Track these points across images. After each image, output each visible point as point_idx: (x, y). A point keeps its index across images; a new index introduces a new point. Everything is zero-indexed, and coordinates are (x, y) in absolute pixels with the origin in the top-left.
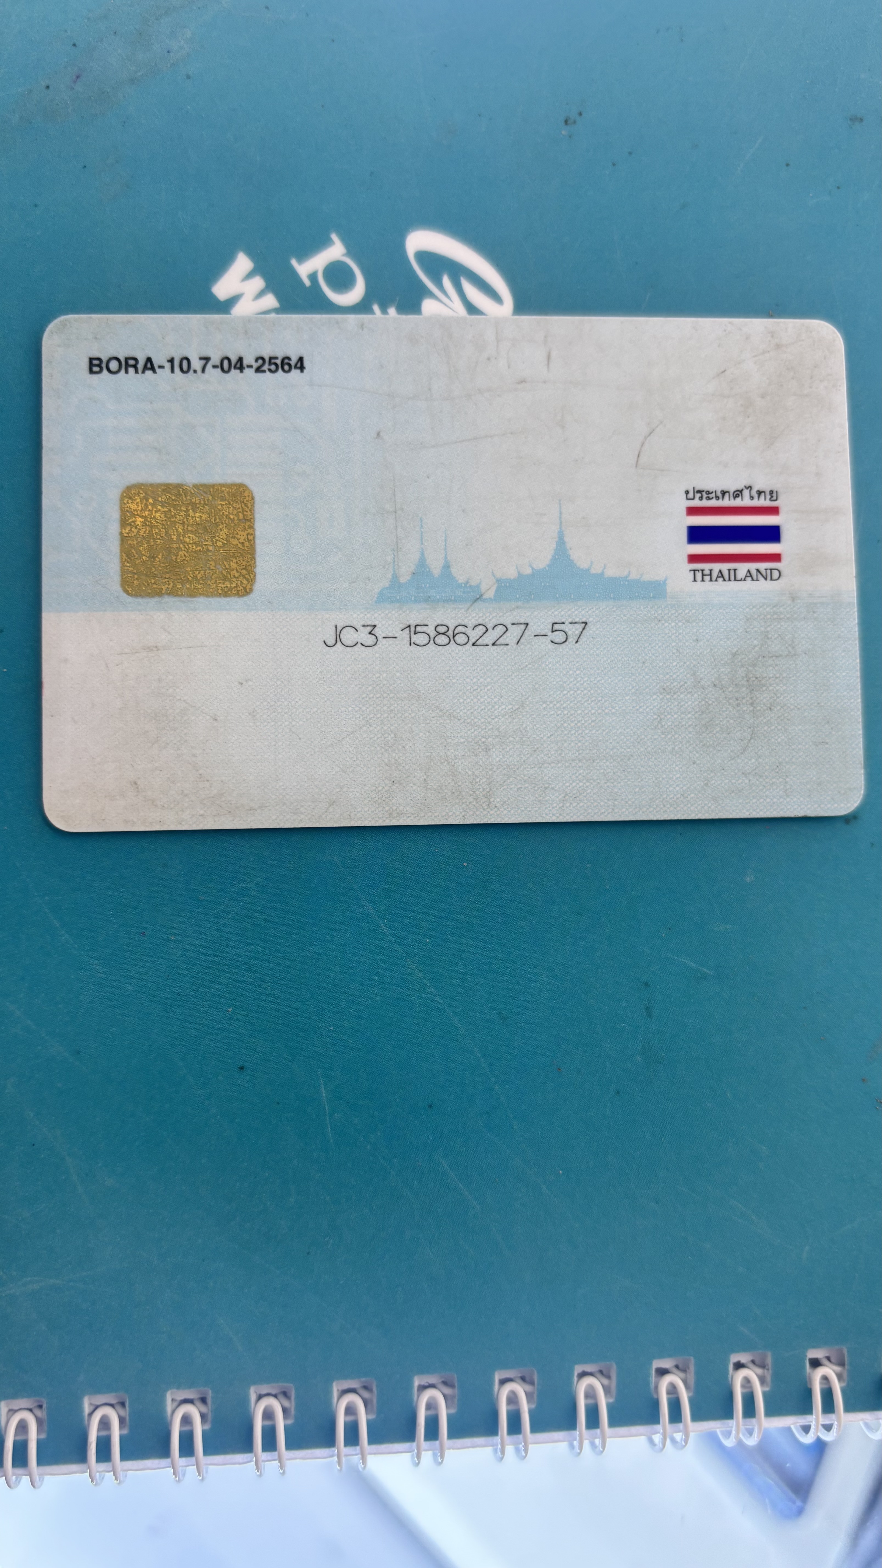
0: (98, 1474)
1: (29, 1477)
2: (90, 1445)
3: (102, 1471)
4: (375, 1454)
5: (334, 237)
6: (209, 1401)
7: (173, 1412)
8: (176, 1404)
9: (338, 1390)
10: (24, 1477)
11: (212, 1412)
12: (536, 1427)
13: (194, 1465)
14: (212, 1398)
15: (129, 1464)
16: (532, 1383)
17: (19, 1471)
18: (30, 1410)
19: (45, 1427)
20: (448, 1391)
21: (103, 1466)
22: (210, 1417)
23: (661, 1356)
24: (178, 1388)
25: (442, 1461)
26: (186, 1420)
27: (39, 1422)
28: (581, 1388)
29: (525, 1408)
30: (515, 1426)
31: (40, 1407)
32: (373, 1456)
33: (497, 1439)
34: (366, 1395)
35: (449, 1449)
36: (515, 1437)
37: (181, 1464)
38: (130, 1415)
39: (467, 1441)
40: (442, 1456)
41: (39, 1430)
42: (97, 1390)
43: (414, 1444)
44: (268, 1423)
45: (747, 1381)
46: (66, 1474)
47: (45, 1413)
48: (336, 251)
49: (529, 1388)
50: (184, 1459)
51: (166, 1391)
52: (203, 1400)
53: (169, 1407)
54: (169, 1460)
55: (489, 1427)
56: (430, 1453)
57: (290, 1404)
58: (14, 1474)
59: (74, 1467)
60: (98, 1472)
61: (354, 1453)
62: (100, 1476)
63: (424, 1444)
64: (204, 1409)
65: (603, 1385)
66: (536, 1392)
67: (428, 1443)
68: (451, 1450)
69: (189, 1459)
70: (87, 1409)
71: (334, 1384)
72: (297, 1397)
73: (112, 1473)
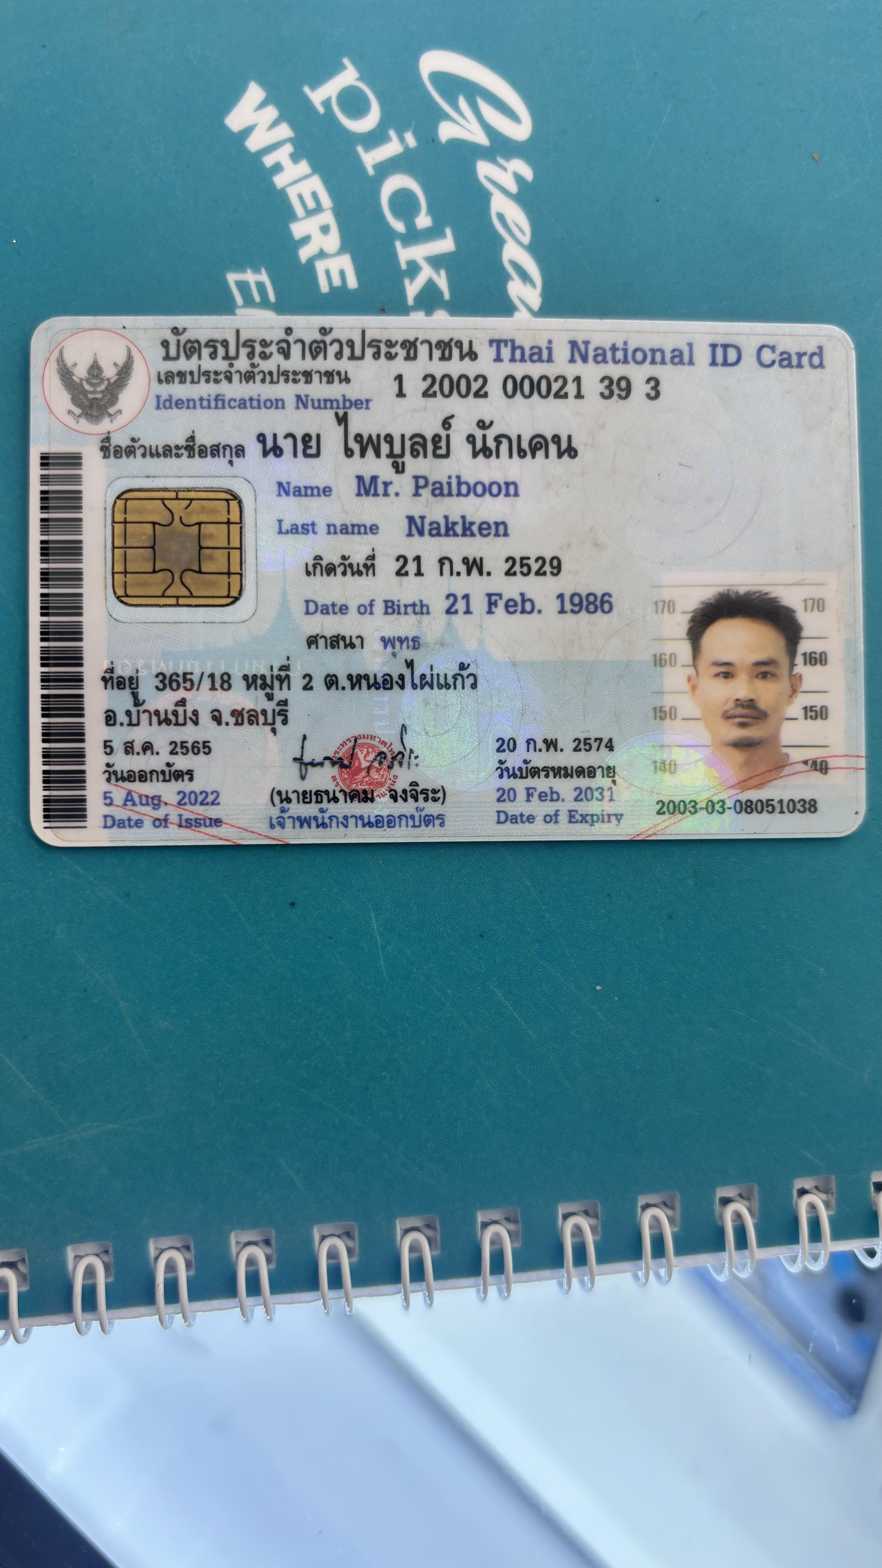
0: (167, 1316)
1: (98, 1322)
2: (158, 1287)
3: (172, 1313)
4: (441, 1289)
5: (346, 61)
6: (273, 1242)
7: (238, 1255)
8: (241, 1246)
9: (401, 1229)
10: (94, 1322)
11: (276, 1251)
12: (603, 1258)
13: (262, 1305)
14: (276, 1238)
15: (197, 1305)
16: (596, 1216)
17: (89, 1316)
18: (97, 1255)
19: (113, 1272)
20: (512, 1227)
21: (172, 1308)
22: (274, 1258)
23: (725, 1183)
24: (243, 1228)
25: (509, 1295)
26: (251, 1262)
27: (107, 1267)
28: (646, 1220)
29: (590, 1239)
30: (581, 1258)
31: (106, 1252)
32: (439, 1291)
33: (563, 1272)
34: (430, 1233)
35: (515, 1283)
36: (581, 1269)
37: (248, 1304)
38: (195, 1258)
39: (533, 1274)
40: (509, 1290)
41: (107, 1274)
42: (162, 1233)
43: (480, 1279)
44: (333, 1261)
45: (812, 1207)
46: (135, 1317)
47: (111, 1257)
48: (349, 76)
49: (593, 1221)
50: (251, 1299)
51: (231, 1231)
52: (267, 1242)
53: (234, 1249)
54: (237, 1300)
55: (555, 1260)
56: (495, 1287)
57: (355, 1244)
58: (83, 1320)
59: (142, 1310)
60: (167, 1314)
61: (420, 1289)
62: (169, 1318)
63: (490, 1279)
64: (269, 1251)
65: (667, 1216)
66: (600, 1225)
67: (495, 1277)
68: (518, 1284)
69: (256, 1298)
70: (152, 1253)
71: (397, 1221)
72: (360, 1235)
73: (181, 1315)
